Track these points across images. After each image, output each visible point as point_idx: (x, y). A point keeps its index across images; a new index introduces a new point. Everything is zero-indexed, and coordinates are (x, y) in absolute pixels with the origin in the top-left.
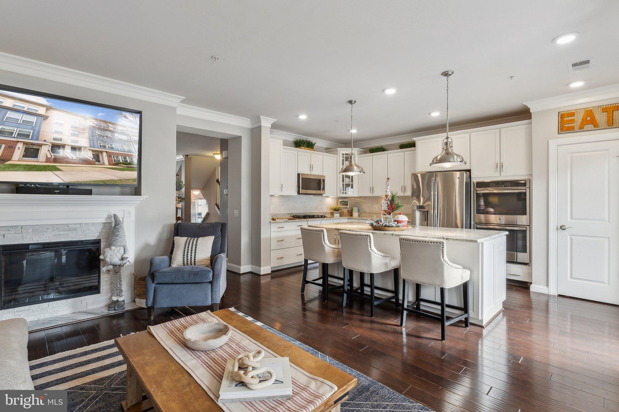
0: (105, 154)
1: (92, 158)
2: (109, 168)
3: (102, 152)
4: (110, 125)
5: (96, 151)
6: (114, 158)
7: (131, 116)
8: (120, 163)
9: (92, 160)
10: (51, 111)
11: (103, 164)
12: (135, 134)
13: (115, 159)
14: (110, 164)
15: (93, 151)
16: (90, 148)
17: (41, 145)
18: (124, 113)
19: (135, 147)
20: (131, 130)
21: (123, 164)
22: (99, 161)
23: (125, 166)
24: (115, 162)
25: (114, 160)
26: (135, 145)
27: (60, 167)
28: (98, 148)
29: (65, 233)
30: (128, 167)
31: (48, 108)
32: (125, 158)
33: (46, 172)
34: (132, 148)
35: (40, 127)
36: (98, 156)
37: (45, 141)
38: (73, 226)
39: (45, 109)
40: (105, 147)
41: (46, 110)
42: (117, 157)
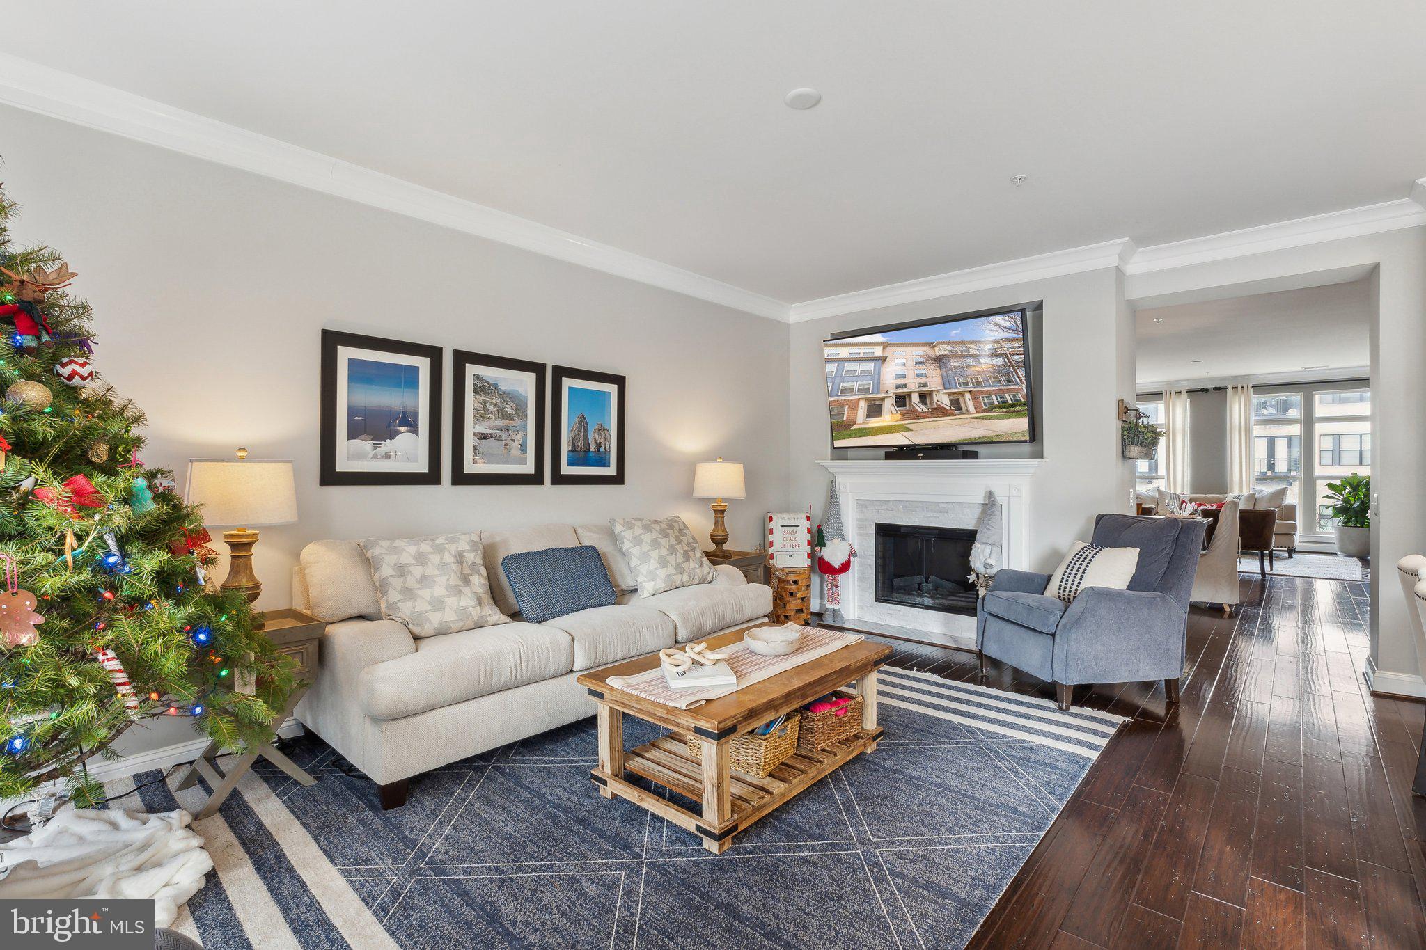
0: (968, 396)
1: (949, 405)
2: (977, 418)
3: (962, 394)
4: (971, 346)
5: (954, 394)
6: (983, 400)
7: (1007, 318)
8: (995, 407)
9: (949, 408)
10: (889, 349)
11: (968, 412)
12: (1016, 349)
13: (986, 401)
14: (977, 412)
15: (949, 394)
16: (945, 391)
17: (883, 399)
18: (992, 318)
19: (1020, 374)
20: (1008, 345)
21: (1000, 407)
22: (960, 409)
23: (1004, 410)
24: (985, 406)
25: (985, 403)
26: (1018, 371)
27: (907, 426)
28: (957, 388)
29: (935, 515)
30: (1010, 412)
31: (885, 346)
32: (1002, 398)
33: (894, 434)
34: (1013, 376)
35: (879, 374)
36: (958, 401)
37: (887, 392)
38: (943, 506)
39: (882, 347)
40: (966, 384)
41: (884, 349)
42: (988, 398)
